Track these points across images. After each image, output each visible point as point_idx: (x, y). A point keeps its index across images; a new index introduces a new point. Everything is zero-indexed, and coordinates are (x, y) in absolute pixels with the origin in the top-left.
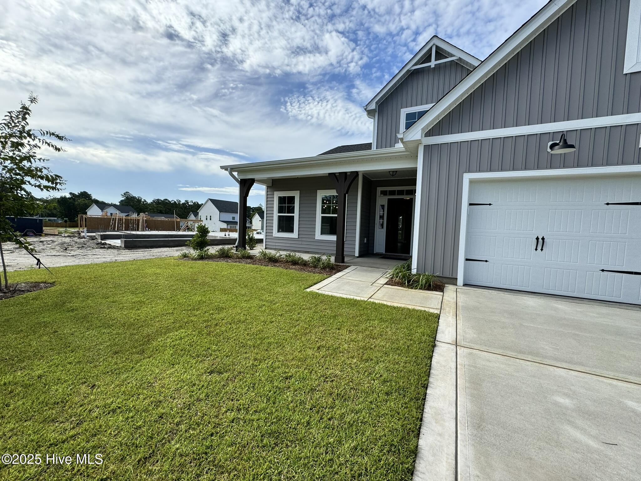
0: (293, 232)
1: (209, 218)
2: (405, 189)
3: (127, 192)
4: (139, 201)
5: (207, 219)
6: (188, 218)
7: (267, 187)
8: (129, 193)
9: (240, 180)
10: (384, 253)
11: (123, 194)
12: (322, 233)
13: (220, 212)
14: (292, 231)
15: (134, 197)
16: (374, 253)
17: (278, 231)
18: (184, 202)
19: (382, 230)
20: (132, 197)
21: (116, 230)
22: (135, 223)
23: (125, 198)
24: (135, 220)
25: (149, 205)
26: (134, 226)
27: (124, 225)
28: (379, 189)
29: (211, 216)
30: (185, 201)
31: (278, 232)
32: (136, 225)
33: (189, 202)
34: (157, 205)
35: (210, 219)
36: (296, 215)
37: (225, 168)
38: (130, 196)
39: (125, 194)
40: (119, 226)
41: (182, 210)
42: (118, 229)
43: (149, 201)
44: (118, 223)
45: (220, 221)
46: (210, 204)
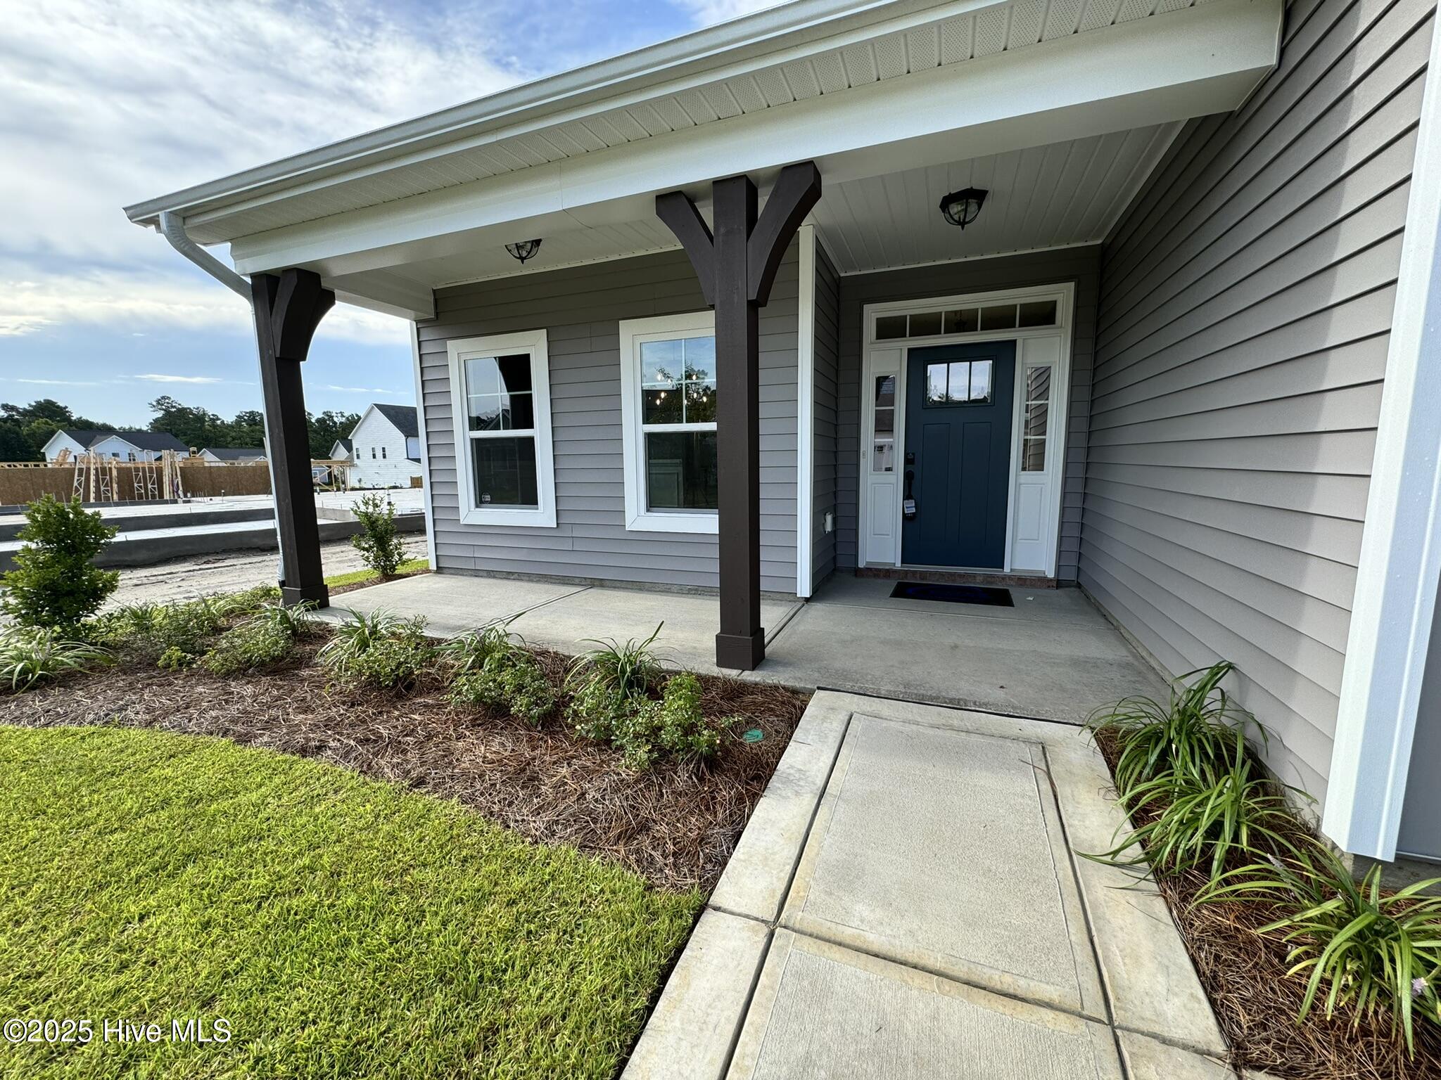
0: (537, 504)
1: (379, 454)
2: (980, 306)
3: (163, 398)
4: (200, 418)
5: (374, 456)
6: (333, 455)
7: (417, 322)
8: (169, 398)
9: (249, 280)
10: (898, 564)
11: (155, 403)
12: (654, 502)
13: (407, 437)
14: (529, 498)
15: (184, 409)
16: (861, 565)
17: (480, 502)
18: (321, 416)
19: (890, 477)
20: (178, 409)
21: (92, 500)
22: (151, 477)
23: (163, 412)
24: (151, 469)
25: (230, 427)
26: (150, 486)
27: (115, 486)
28: (873, 313)
29: (384, 449)
30: (324, 413)
31: (477, 506)
32: (153, 484)
33: (334, 414)
34: (251, 425)
35: (384, 456)
36: (541, 432)
37: (143, 214)
38: (175, 407)
39: (159, 403)
40: (102, 488)
41: (319, 436)
42: (98, 497)
43: (229, 418)
44: (97, 481)
45: (408, 458)
46: (379, 415)
